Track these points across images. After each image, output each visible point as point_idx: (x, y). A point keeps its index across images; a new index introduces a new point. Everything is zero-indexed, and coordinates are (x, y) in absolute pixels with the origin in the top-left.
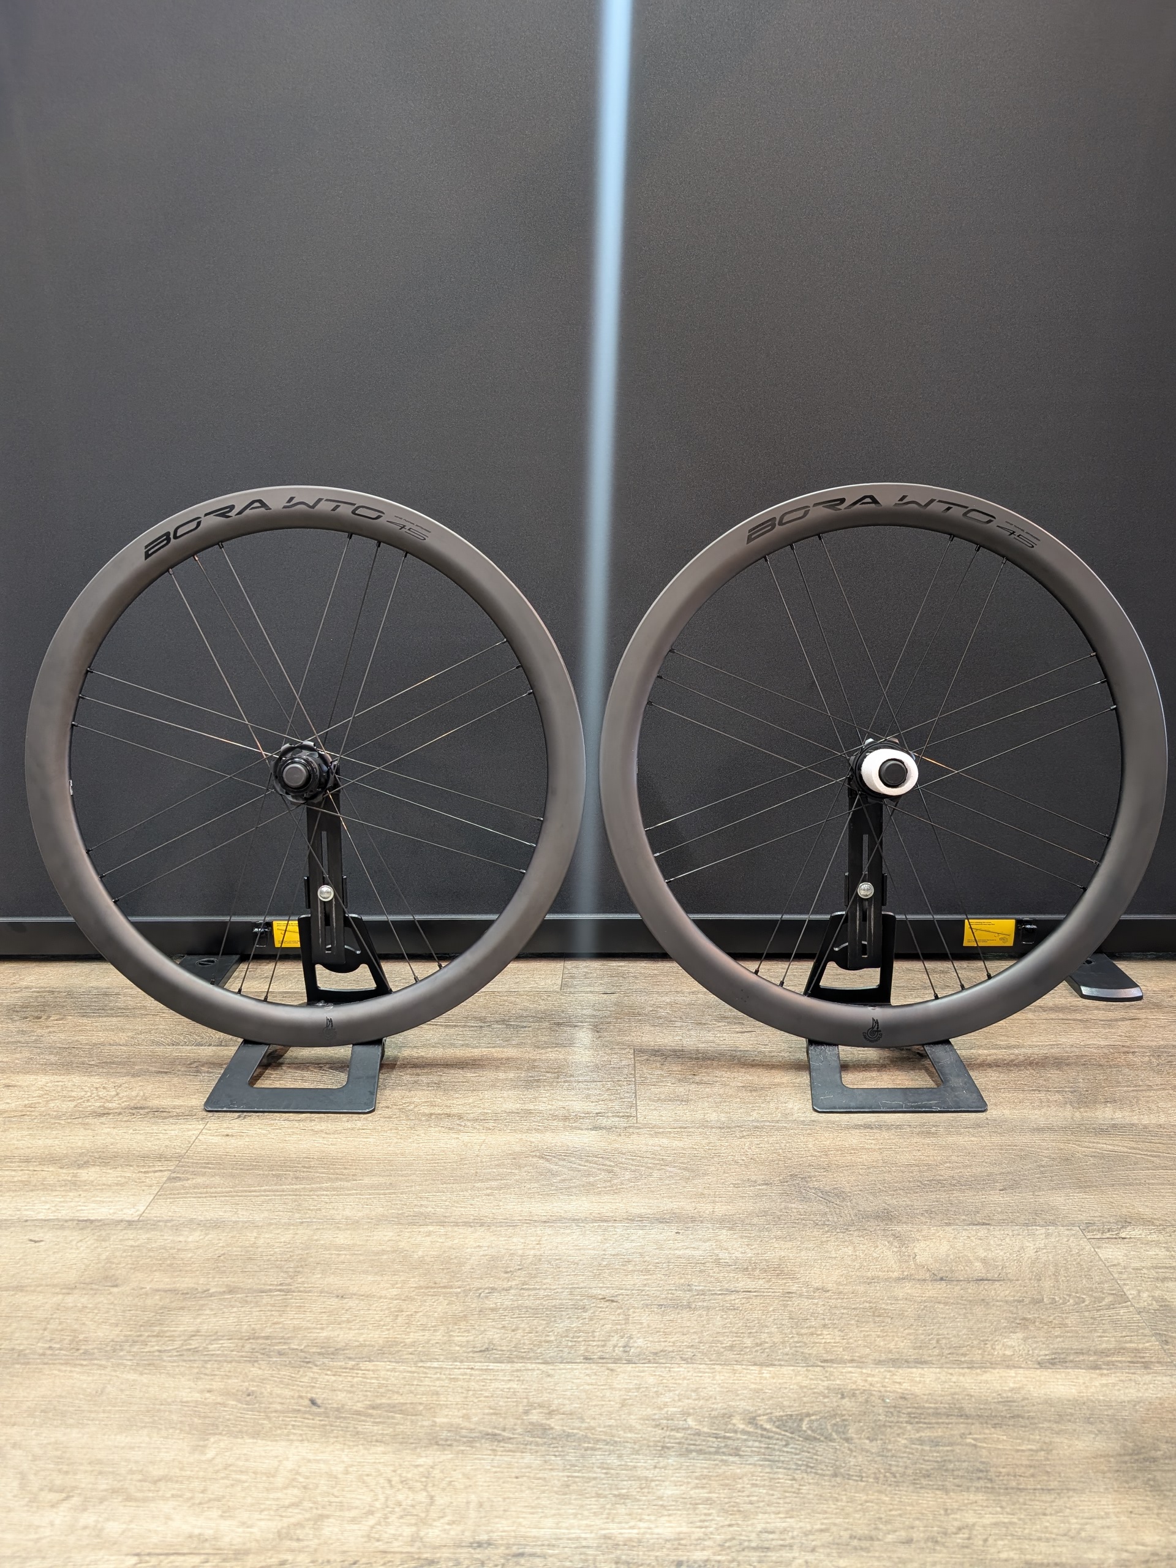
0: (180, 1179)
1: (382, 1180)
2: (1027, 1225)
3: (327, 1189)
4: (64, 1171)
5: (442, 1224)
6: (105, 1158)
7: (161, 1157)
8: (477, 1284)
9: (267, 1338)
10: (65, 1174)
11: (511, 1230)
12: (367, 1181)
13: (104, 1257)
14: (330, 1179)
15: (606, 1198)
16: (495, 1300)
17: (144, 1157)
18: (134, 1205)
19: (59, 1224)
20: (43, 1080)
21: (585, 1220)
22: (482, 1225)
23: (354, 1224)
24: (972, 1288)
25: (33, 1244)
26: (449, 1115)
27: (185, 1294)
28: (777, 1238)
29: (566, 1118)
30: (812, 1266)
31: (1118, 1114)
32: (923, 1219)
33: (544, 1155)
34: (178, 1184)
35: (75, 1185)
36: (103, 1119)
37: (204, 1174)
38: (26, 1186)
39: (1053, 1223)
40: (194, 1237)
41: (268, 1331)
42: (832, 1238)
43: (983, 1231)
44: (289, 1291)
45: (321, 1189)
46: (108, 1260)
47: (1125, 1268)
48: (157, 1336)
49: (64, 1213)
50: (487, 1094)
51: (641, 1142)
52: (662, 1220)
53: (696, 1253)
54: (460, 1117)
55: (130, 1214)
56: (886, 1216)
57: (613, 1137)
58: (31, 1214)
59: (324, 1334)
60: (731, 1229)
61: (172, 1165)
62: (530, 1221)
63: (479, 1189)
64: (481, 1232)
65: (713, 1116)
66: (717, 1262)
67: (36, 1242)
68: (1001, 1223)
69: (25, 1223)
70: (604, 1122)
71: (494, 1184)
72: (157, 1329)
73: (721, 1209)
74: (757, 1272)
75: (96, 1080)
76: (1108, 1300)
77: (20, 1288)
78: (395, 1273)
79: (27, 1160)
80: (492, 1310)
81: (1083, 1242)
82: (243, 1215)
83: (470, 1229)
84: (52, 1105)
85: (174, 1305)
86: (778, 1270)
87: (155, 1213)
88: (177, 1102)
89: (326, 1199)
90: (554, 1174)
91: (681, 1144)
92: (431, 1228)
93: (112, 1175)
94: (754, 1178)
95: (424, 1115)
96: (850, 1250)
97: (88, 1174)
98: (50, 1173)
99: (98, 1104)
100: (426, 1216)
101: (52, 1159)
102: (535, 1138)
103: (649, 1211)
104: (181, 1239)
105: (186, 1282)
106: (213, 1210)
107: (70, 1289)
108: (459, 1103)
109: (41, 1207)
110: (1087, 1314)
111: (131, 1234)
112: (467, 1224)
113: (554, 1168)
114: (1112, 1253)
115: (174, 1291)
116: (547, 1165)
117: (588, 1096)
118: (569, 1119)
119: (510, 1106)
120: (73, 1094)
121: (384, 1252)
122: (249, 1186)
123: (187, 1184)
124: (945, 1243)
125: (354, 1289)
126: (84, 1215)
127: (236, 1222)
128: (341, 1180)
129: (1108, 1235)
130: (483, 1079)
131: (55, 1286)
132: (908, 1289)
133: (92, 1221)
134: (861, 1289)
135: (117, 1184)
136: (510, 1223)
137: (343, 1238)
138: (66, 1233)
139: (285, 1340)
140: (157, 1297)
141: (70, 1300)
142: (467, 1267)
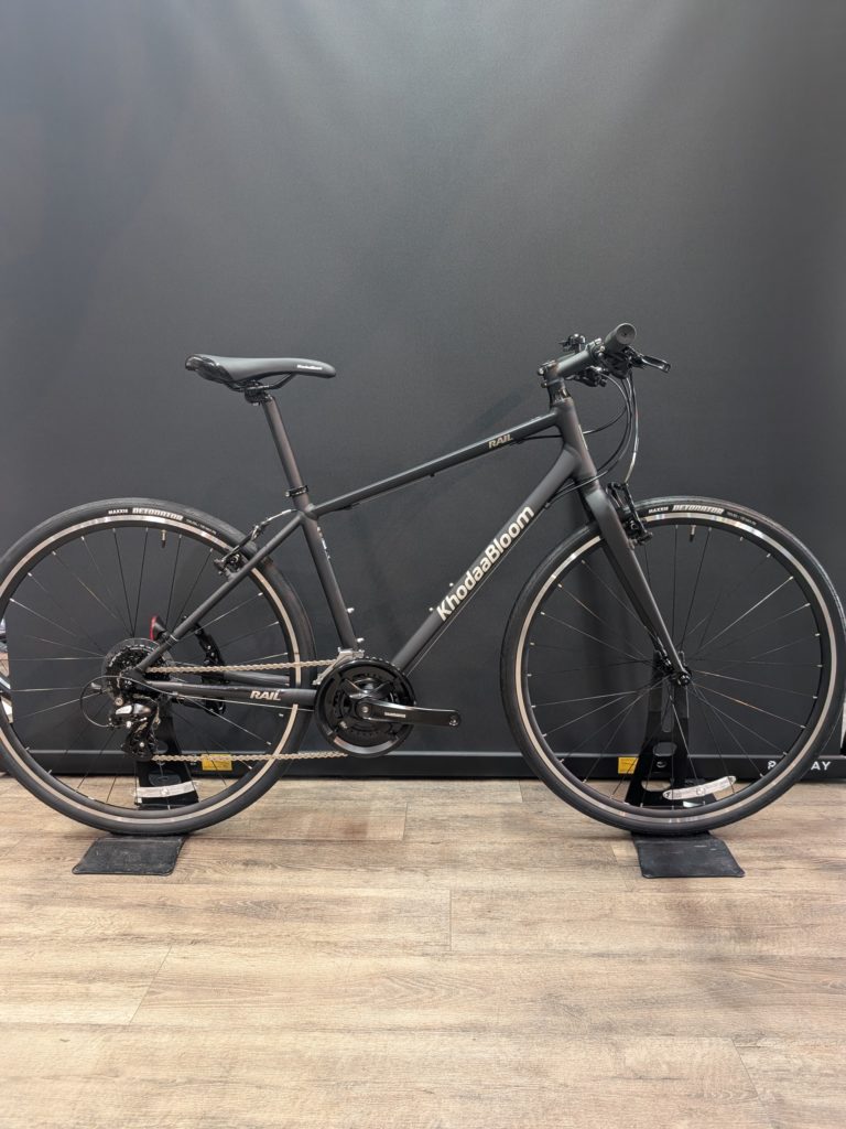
0: (153, 993)
1: (285, 995)
2: (697, 1036)
3: (248, 1002)
4: (80, 985)
5: (323, 1030)
6: (105, 975)
7: (142, 975)
8: (345, 1079)
9: (213, 1118)
10: (81, 988)
11: (367, 1036)
12: (276, 995)
13: (109, 1053)
14: (252, 994)
15: (428, 1011)
16: (358, 1091)
17: (132, 975)
18: (126, 1013)
19: (79, 1028)
20: (63, 911)
21: (415, 1029)
22: (349, 1031)
23: (267, 1029)
24: (659, 1085)
25: (62, 1043)
26: (328, 943)
27: (162, 1084)
28: (539, 1044)
29: (404, 947)
30: (558, 1067)
31: (765, 948)
32: (632, 1031)
33: (391, 976)
34: (154, 997)
35: (87, 996)
36: (104, 943)
37: (171, 989)
38: (57, 997)
39: (715, 1035)
40: (164, 1039)
41: (213, 1113)
42: (573, 1045)
43: (669, 1042)
44: (226, 1082)
45: (245, 1001)
46: (112, 1057)
47: (758, 1070)
48: (144, 1115)
49: (82, 1019)
50: (353, 926)
51: (453, 966)
52: (465, 1029)
53: (486, 1056)
54: (336, 945)
55: (123, 1020)
56: (609, 1028)
57: (435, 962)
58: (60, 1019)
59: (249, 1116)
60: (508, 1037)
61: (149, 981)
62: (380, 1030)
63: (348, 1003)
64: (348, 1037)
65: (500, 946)
66: (498, 1063)
67: (65, 1041)
68: (683, 1034)
69: (57, 1026)
70: (428, 949)
71: (357, 999)
72: (144, 1110)
73: (504, 1021)
74: (524, 1071)
75: (98, 911)
76: (745, 1095)
77: (56, 1077)
78: (294, 1069)
79: (56, 976)
80: (355, 1098)
81: (733, 1050)
82: (197, 1022)
83: (342, 1036)
84: (70, 931)
85: (154, 1091)
86: (537, 1071)
87: (140, 1020)
88: (152, 930)
89: (249, 1010)
90: (396, 992)
91: (478, 968)
92: (316, 1034)
93: (111, 989)
94: (524, 996)
95: (313, 942)
96: (583, 1055)
97: (96, 988)
98: (72, 987)
99: (100, 931)
100: (313, 1024)
101: (71, 976)
102: (384, 962)
103: (457, 1022)
104: (156, 1040)
105: (162, 1075)
106: (178, 1018)
107: (88, 1078)
108: (336, 933)
109: (67, 1013)
110: (730, 1106)
111: (124, 1036)
112: (340, 1031)
113: (396, 986)
114: (751, 1059)
115: (153, 1081)
116: (391, 984)
117: (419, 929)
118: (407, 948)
119: (369, 936)
120: (83, 923)
121: (286, 1053)
122: (200, 999)
123: (160, 996)
124: (644, 1049)
125: (267, 1081)
126: (95, 1020)
127: (192, 1028)
128: (259, 995)
129: (749, 1045)
130: (351, 913)
131: (79, 1076)
132: (619, 1084)
133: (100, 1026)
134: (589, 1085)
135: (115, 997)
136: (367, 1031)
137: (260, 1041)
138: (84, 1034)
139: (225, 1120)
140: (143, 1086)
141: (88, 1086)
142: (339, 1066)
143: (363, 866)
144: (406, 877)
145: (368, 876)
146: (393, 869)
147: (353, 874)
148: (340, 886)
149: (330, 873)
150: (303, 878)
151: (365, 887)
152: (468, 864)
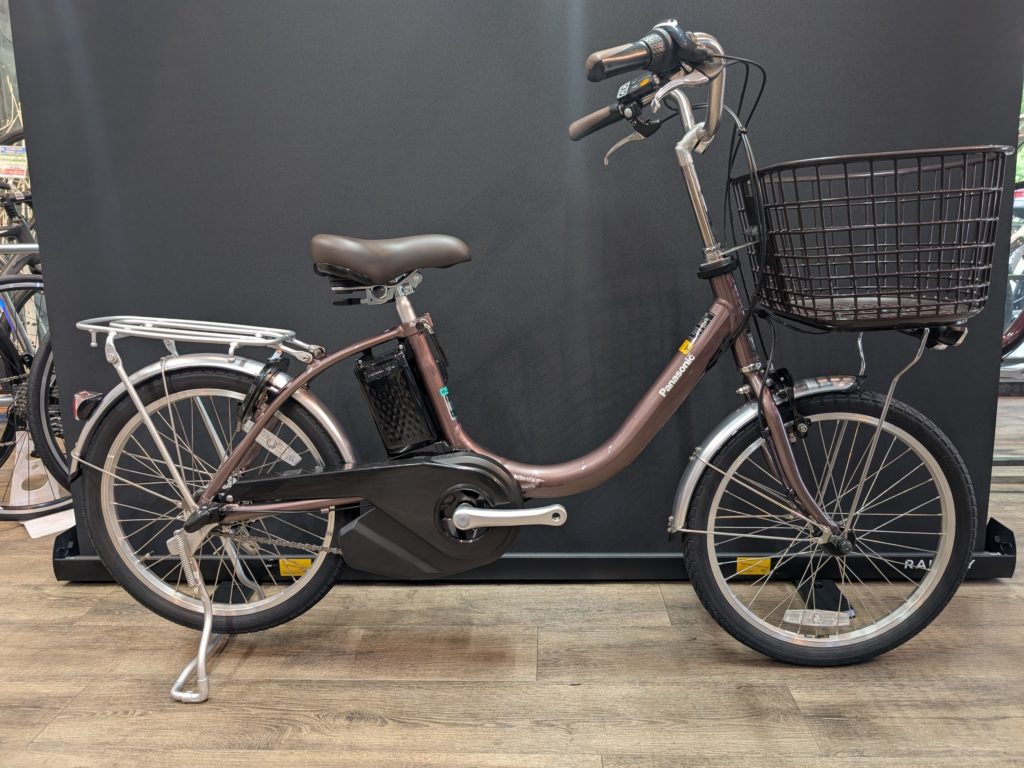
143: (493, 719)
144: (546, 735)
145: (498, 734)
146: (527, 722)
147: (480, 731)
148: (465, 750)
149: (452, 731)
150: (419, 739)
151: (495, 752)
152: (618, 715)
